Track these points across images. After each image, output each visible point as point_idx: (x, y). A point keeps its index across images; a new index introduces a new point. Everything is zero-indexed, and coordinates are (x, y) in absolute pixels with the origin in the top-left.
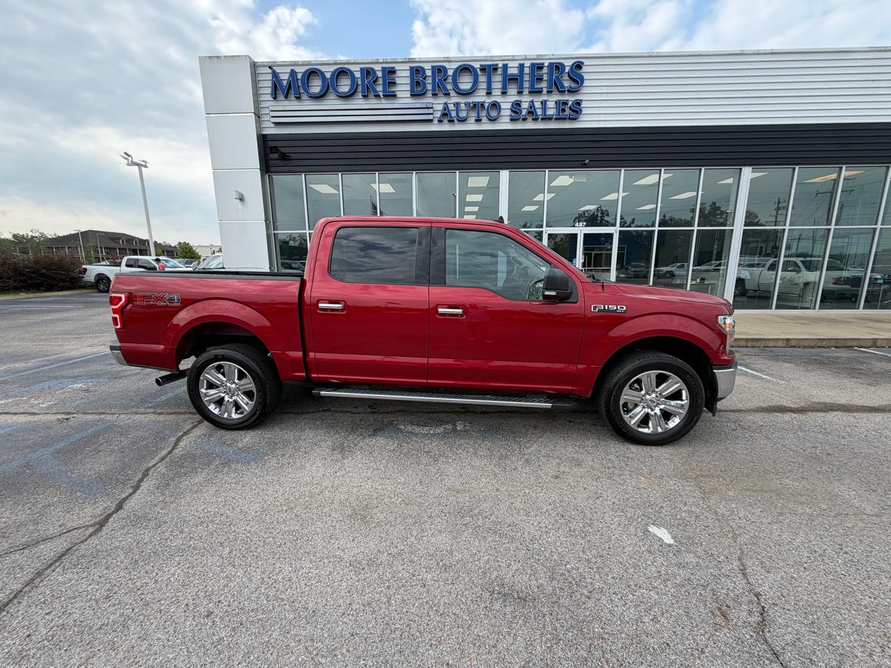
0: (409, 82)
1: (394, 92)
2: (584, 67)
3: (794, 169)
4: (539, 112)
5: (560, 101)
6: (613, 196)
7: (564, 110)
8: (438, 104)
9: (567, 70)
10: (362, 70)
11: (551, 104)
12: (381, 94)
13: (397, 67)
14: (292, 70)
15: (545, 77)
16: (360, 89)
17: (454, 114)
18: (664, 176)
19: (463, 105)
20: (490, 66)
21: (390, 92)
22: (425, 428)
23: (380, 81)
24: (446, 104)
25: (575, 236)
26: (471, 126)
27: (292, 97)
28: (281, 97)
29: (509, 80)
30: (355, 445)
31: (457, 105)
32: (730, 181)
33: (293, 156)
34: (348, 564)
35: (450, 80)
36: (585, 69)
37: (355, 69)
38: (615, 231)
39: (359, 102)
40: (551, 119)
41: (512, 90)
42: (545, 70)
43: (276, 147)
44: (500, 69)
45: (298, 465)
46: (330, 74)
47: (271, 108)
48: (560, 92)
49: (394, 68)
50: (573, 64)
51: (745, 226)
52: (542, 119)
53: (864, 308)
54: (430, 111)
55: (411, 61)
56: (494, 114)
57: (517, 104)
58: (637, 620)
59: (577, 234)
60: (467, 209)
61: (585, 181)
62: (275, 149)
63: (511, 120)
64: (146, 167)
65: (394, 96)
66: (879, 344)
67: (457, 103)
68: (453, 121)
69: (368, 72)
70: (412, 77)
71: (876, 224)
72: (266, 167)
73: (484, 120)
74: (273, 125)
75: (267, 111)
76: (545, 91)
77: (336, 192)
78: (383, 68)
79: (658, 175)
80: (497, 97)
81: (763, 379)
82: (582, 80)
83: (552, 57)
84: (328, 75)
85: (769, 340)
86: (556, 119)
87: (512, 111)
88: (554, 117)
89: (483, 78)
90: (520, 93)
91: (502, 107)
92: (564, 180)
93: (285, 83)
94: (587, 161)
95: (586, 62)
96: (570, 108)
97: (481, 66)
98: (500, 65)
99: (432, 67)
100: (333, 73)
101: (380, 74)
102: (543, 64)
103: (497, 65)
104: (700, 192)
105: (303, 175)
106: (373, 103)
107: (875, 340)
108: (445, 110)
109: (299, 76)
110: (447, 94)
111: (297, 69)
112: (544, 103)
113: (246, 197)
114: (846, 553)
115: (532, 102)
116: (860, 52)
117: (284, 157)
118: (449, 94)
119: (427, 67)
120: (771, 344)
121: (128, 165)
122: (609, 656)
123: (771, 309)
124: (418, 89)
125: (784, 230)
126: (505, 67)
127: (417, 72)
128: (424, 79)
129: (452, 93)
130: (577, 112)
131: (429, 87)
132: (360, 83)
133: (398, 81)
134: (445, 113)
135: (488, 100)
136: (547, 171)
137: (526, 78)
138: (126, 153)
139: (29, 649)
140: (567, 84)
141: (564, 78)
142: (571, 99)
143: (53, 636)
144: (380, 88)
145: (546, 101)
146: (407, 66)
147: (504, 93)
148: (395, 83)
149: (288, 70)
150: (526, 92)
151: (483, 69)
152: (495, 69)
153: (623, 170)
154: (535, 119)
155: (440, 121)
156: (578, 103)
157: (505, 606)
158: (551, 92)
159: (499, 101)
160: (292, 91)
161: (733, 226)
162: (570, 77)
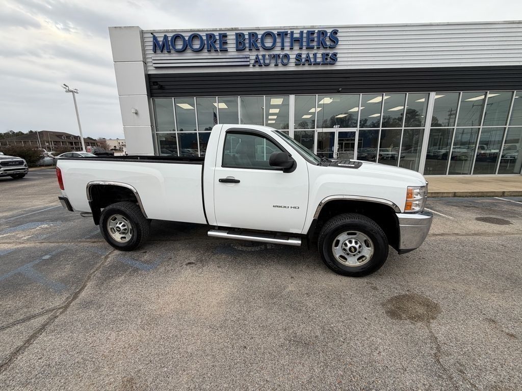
0: (235, 42)
1: (226, 48)
2: (338, 33)
3: (460, 93)
4: (312, 60)
5: (324, 53)
6: (355, 109)
7: (327, 59)
8: (253, 56)
9: (328, 35)
10: (207, 35)
11: (319, 56)
12: (219, 49)
13: (228, 33)
14: (165, 36)
15: (316, 39)
16: (206, 46)
17: (262, 61)
18: (385, 98)
19: (267, 56)
20: (283, 32)
21: (225, 48)
22: (249, 248)
23: (218, 42)
24: (257, 55)
25: (333, 134)
26: (272, 68)
27: (165, 51)
28: (158, 51)
29: (294, 41)
30: (210, 259)
31: (264, 56)
32: (423, 100)
33: (167, 87)
34: (209, 327)
35: (259, 41)
36: (339, 34)
37: (203, 34)
38: (357, 130)
39: (205, 54)
40: (319, 64)
41: (296, 47)
42: (315, 35)
43: (157, 82)
44: (289, 35)
45: (177, 270)
46: (188, 37)
47: (153, 58)
48: (324, 48)
49: (225, 34)
50: (332, 31)
51: (431, 127)
52: (314, 64)
53: (498, 174)
54: (248, 60)
55: (236, 29)
56: (285, 61)
57: (299, 55)
58: (370, 354)
59: (334, 132)
60: (270, 117)
61: (339, 100)
62: (155, 83)
63: (296, 65)
64: (77, 93)
65: (226, 51)
66: (506, 194)
67: (264, 55)
68: (261, 66)
69: (210, 36)
70: (237, 39)
71: (506, 125)
72: (151, 94)
73: (280, 65)
74: (154, 68)
75: (150, 60)
76: (315, 48)
77: (193, 108)
78: (219, 34)
79: (381, 97)
80: (287, 51)
81: (440, 215)
82: (338, 41)
83: (319, 27)
84: (187, 38)
85: (444, 193)
86: (322, 64)
87: (297, 59)
88: (321, 63)
89: (279, 40)
90: (301, 49)
91: (291, 57)
92: (327, 100)
93: (161, 43)
94: (340, 89)
95: (340, 30)
96: (330, 58)
97: (278, 32)
98: (289, 32)
99: (249, 33)
100: (190, 37)
101: (217, 38)
102: (314, 31)
103: (287, 32)
104: (406, 107)
105: (173, 98)
106: (214, 55)
108: (257, 59)
109: (170, 39)
110: (258, 50)
111: (168, 35)
112: (315, 55)
113: (139, 112)
114: (484, 314)
115: (308, 54)
116: (499, 24)
117: (161, 88)
118: (259, 49)
119: (246, 33)
120: (445, 195)
121: (66, 92)
122: (355, 374)
123: (446, 174)
124: (240, 47)
125: (454, 129)
126: (292, 33)
127: (239, 36)
128: (244, 40)
129: (261, 49)
130: (334, 60)
131: (247, 45)
132: (206, 43)
133: (229, 42)
134: (257, 61)
135: (282, 53)
136: (317, 95)
137: (305, 40)
138: (64, 85)
139: (31, 379)
140: (328, 43)
141: (327, 40)
142: (331, 52)
143: (44, 371)
144: (218, 46)
145: (316, 54)
146: (234, 33)
147: (291, 49)
148: (227, 43)
149: (163, 35)
150: (304, 48)
151: (279, 34)
152: (286, 34)
153: (361, 94)
154: (310, 64)
155: (254, 66)
156: (335, 55)
157: (297, 348)
158: (319, 48)
159: (288, 53)
160: (165, 48)
161: (424, 126)
162: (330, 39)
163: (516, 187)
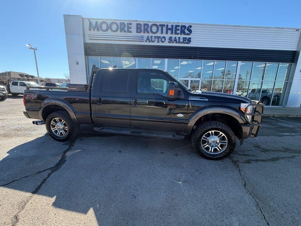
0: (136, 28)
3: (253, 63)
5: (184, 37)
6: (200, 68)
7: (185, 41)
9: (187, 28)
10: (120, 23)
12: (127, 31)
13: (132, 23)
14: (96, 22)
15: (180, 30)
16: (119, 29)
17: (150, 39)
18: (215, 63)
20: (162, 25)
21: (130, 31)
24: (148, 36)
25: (188, 81)
26: (156, 44)
27: (96, 30)
28: (92, 30)
29: (168, 29)
31: (151, 37)
32: (235, 65)
33: (96, 50)
35: (149, 28)
37: (118, 22)
38: (200, 79)
39: (119, 33)
41: (169, 33)
42: (179, 28)
48: (184, 34)
49: (131, 23)
50: (189, 26)
51: (239, 79)
52: (178, 43)
53: (272, 105)
54: (143, 38)
55: (137, 21)
56: (163, 40)
57: (171, 37)
59: (188, 80)
61: (191, 63)
62: (90, 48)
63: (169, 43)
64: (36, 50)
68: (150, 42)
69: (122, 24)
70: (137, 26)
71: (275, 80)
72: (86, 54)
73: (160, 42)
74: (89, 40)
75: (87, 35)
76: (180, 33)
77: (110, 63)
78: (127, 23)
79: (213, 63)
80: (164, 35)
83: (182, 23)
84: (109, 24)
86: (183, 43)
87: (169, 40)
89: (160, 28)
90: (172, 33)
92: (184, 62)
93: (94, 25)
95: (193, 26)
96: (187, 40)
98: (166, 24)
99: (144, 24)
100: (111, 23)
101: (126, 25)
102: (179, 25)
104: (226, 68)
105: (99, 57)
107: (274, 115)
109: (99, 24)
112: (179, 38)
113: (79, 63)
115: (176, 37)
119: (142, 23)
121: (30, 49)
124: (139, 30)
125: (250, 81)
126: (167, 25)
127: (139, 25)
128: (141, 27)
129: (150, 32)
130: (189, 42)
131: (143, 30)
132: (119, 27)
133: (132, 27)
134: (148, 39)
135: (162, 36)
136: (180, 59)
140: (186, 32)
142: (188, 37)
144: (126, 29)
145: (180, 37)
146: (135, 23)
151: (160, 25)
153: (203, 60)
154: (176, 43)
155: (146, 42)
156: (190, 38)
158: (182, 34)
160: (96, 28)
161: (235, 79)
162: (187, 30)
163: (280, 112)
